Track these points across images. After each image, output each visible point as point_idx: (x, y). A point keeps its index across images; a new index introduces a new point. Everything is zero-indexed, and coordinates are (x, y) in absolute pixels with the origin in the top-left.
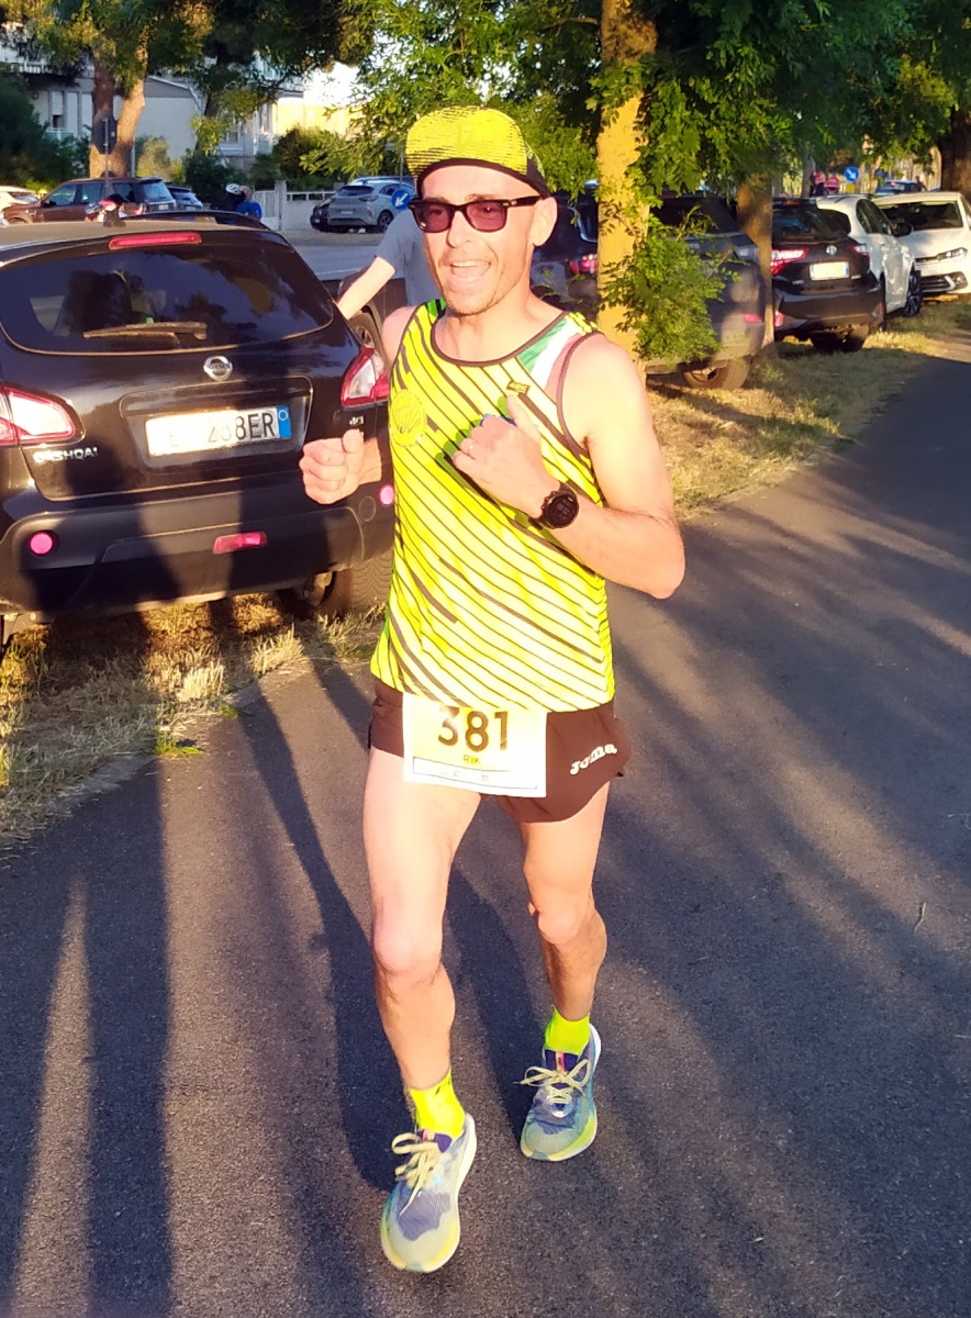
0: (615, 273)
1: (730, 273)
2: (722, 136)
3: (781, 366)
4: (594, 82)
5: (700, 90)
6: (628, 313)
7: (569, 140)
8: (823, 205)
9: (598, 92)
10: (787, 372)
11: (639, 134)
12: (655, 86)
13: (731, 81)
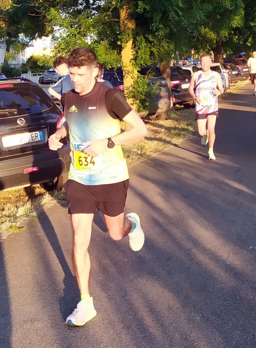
0: (129, 89)
1: (161, 87)
2: (156, 50)
3: (176, 113)
4: (119, 37)
5: (149, 38)
6: (133, 100)
7: (113, 53)
8: (184, 68)
9: (120, 40)
10: (177, 115)
11: (133, 50)
12: (136, 37)
13: (157, 35)
